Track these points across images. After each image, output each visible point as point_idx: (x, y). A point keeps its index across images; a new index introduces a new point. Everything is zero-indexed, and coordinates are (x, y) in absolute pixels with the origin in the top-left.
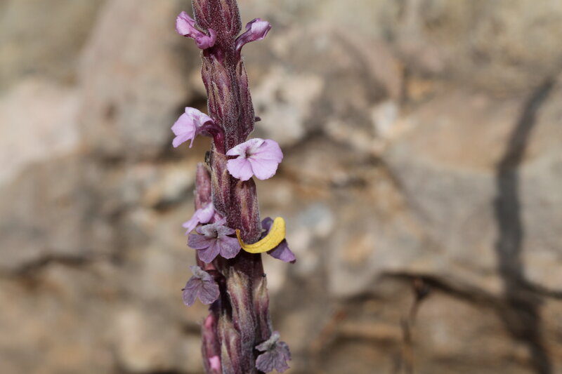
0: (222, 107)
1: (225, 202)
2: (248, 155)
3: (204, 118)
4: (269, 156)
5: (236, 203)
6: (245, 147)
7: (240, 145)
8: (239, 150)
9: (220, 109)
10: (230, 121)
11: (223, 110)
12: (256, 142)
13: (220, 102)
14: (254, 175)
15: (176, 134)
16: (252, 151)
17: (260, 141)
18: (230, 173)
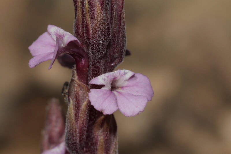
0: (91, 27)
1: (80, 141)
2: (114, 87)
3: (69, 37)
4: (138, 91)
5: (92, 144)
6: (112, 78)
7: (106, 74)
8: (105, 80)
9: (88, 30)
10: (98, 45)
11: (91, 31)
12: (125, 74)
13: (89, 21)
14: (118, 110)
15: (33, 54)
16: (119, 84)
17: (130, 74)
18: (92, 104)
